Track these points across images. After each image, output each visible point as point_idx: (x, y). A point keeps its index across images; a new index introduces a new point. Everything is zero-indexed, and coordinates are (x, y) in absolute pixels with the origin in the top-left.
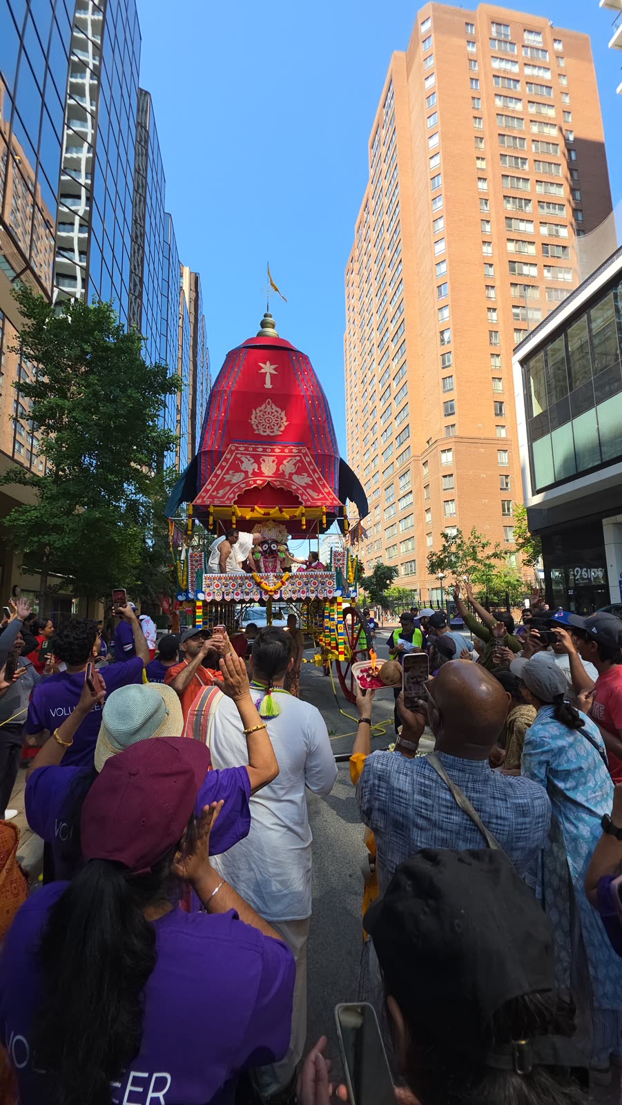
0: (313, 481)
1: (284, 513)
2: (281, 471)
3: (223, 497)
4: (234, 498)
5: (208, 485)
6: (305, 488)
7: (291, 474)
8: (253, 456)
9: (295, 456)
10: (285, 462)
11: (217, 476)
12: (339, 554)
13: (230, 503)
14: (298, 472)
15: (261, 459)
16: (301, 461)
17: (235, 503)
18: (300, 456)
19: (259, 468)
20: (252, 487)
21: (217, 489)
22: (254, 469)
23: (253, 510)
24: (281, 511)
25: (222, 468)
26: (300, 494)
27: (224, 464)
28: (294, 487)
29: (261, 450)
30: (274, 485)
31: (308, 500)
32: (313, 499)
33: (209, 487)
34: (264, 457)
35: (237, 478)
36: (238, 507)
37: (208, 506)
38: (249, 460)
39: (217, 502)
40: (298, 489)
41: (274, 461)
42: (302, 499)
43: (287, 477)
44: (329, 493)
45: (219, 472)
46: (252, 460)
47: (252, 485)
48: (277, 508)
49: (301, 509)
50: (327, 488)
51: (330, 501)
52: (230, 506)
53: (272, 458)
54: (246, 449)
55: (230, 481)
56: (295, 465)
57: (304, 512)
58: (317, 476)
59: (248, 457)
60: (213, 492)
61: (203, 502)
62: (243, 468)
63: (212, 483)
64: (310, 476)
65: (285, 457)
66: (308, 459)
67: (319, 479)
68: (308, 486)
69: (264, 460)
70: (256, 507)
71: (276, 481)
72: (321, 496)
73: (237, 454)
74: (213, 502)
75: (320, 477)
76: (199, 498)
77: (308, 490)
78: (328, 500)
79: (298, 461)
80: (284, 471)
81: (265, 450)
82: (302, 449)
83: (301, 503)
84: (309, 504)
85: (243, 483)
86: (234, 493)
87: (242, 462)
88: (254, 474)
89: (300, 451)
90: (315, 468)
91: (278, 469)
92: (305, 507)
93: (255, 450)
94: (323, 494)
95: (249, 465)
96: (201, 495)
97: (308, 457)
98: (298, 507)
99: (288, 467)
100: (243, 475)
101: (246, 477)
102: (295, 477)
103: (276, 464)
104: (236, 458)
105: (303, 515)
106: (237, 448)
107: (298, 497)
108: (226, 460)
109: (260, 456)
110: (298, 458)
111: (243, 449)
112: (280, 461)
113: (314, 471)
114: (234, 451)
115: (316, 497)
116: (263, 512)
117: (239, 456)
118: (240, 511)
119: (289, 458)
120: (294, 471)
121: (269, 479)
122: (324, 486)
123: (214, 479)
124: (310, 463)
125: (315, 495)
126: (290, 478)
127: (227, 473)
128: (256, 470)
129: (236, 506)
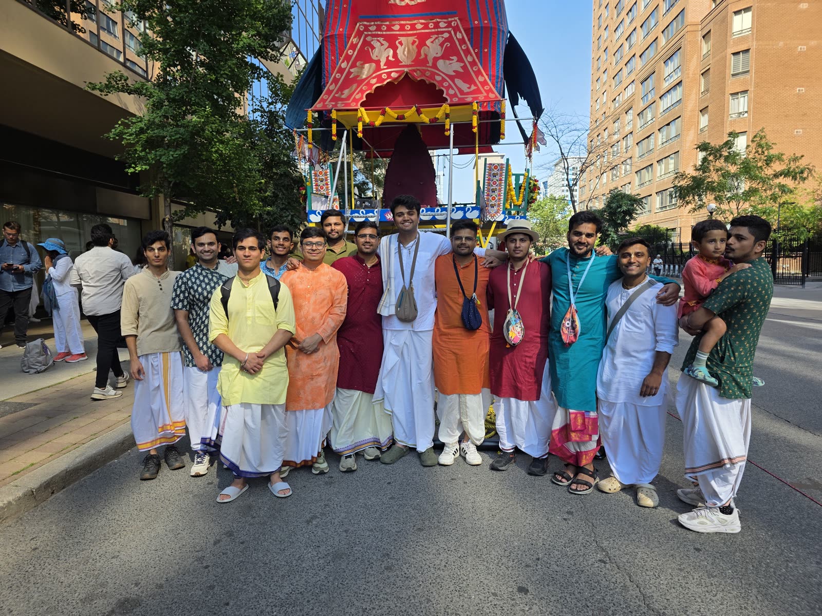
0: (464, 67)
1: (422, 116)
2: (423, 56)
3: (349, 98)
4: (362, 98)
5: (331, 84)
6: (452, 78)
7: (436, 59)
8: (387, 38)
9: (443, 33)
10: (428, 42)
11: (341, 71)
12: (496, 167)
13: (357, 105)
14: (446, 56)
15: (397, 42)
16: (450, 39)
17: (363, 105)
18: (449, 32)
19: (395, 55)
20: (385, 83)
21: (341, 89)
22: (388, 57)
23: (384, 113)
24: (419, 112)
25: (348, 58)
26: (446, 88)
27: (350, 52)
28: (438, 78)
29: (397, 27)
30: (414, 76)
31: (455, 95)
32: (462, 92)
33: (332, 88)
34: (402, 39)
35: (367, 69)
36: (366, 110)
37: (330, 111)
38: (382, 45)
39: (340, 106)
40: (444, 80)
41: (414, 42)
42: (447, 94)
43: (430, 64)
44: (484, 83)
45: (344, 65)
46: (386, 44)
47: (385, 80)
48: (414, 108)
49: (446, 108)
50: (483, 76)
51: (485, 94)
52: (356, 110)
53: (411, 39)
54: (379, 28)
55: (358, 76)
56: (442, 45)
57: (448, 112)
58: (470, 59)
59: (381, 39)
60: (337, 93)
61: (324, 106)
62: (374, 58)
63: (336, 81)
64: (460, 60)
65: (428, 35)
66: (459, 36)
67: (473, 64)
68: (458, 75)
69: (401, 43)
70: (387, 109)
71: (414, 71)
72: (473, 87)
73: (367, 36)
74: (336, 105)
75: (474, 60)
76: (320, 103)
77: (457, 81)
78: (482, 93)
79: (446, 40)
80: (426, 56)
81: (402, 28)
82: (452, 21)
83: (445, 100)
84: (455, 100)
85: (374, 78)
86: (362, 91)
87: (373, 48)
88: (389, 64)
89: (449, 25)
90: (468, 48)
91: (419, 53)
92: (450, 105)
93: (389, 28)
94: (476, 85)
95: (382, 52)
96: (322, 98)
97: (461, 32)
98: (441, 106)
99: (433, 48)
100: (374, 65)
101: (378, 68)
102: (440, 63)
103: (417, 46)
104: (366, 43)
105: (447, 116)
106: (367, 28)
107: (443, 92)
108: (353, 47)
109: (395, 37)
110: (446, 35)
111: (375, 28)
112: (422, 39)
113: (467, 52)
114: (362, 32)
115: (466, 90)
116: (396, 116)
117: (369, 39)
118: (368, 114)
119: (434, 37)
120: (439, 55)
121: (406, 70)
122: (478, 73)
123: (338, 75)
124: (462, 41)
125: (464, 87)
126: (435, 66)
127: (353, 66)
128: (391, 58)
129: (363, 109)
